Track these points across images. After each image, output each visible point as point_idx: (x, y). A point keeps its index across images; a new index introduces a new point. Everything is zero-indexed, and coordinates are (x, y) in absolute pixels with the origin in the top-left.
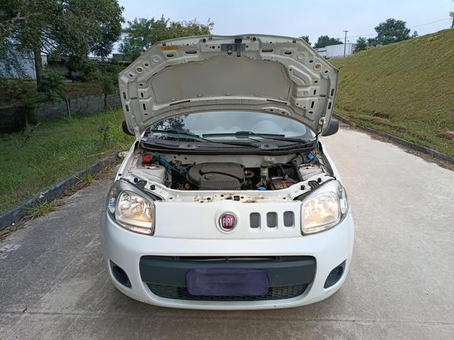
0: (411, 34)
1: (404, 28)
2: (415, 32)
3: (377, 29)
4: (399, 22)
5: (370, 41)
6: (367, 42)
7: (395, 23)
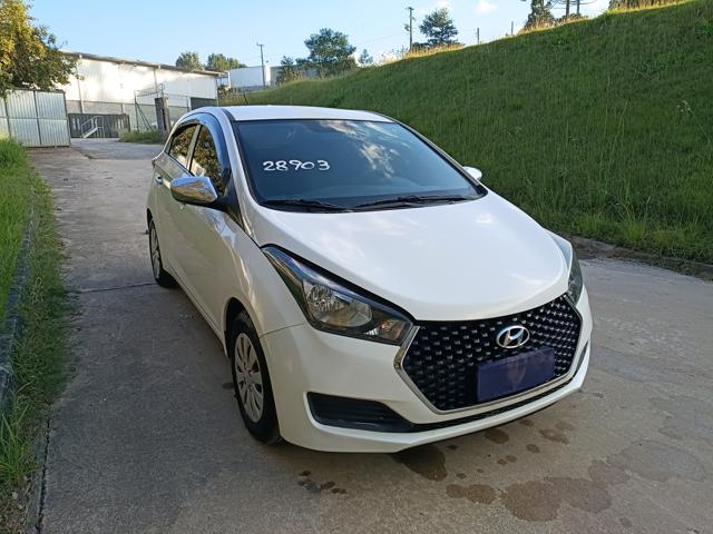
0: (357, 55)
1: (346, 44)
2: (365, 51)
3: (309, 44)
4: (337, 35)
5: (299, 61)
6: (295, 63)
7: (333, 36)
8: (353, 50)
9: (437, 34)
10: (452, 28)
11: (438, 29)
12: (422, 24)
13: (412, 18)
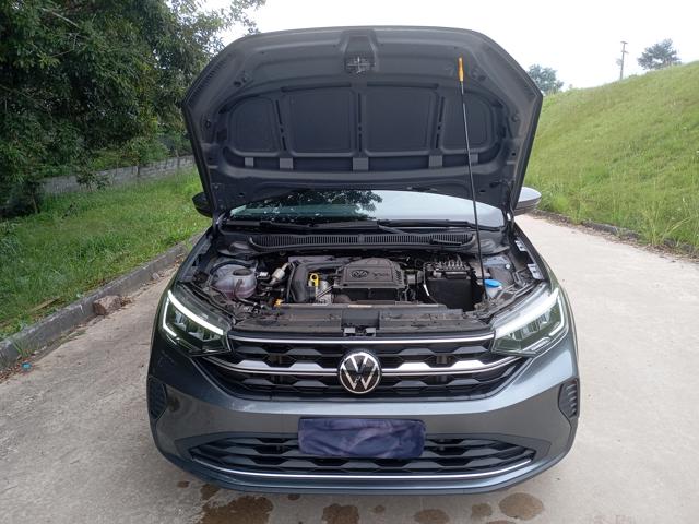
0: (564, 89)
1: (554, 79)
4: (546, 71)
7: (541, 71)
8: (560, 85)
9: (658, 66)
10: (675, 59)
11: (660, 61)
12: (641, 56)
13: (624, 52)
